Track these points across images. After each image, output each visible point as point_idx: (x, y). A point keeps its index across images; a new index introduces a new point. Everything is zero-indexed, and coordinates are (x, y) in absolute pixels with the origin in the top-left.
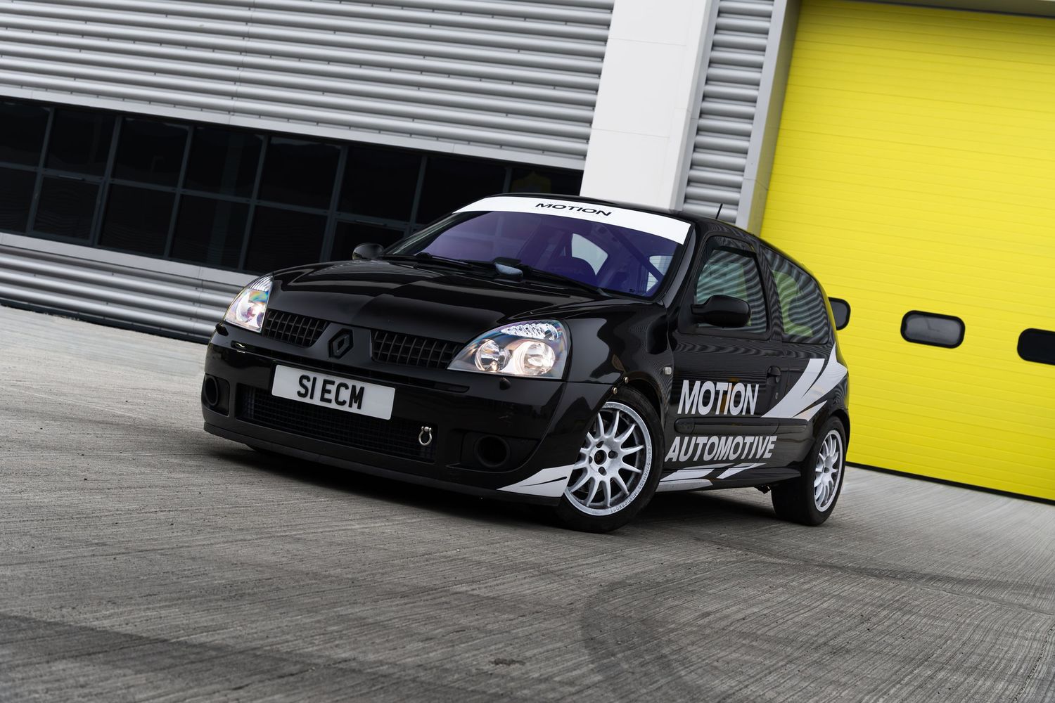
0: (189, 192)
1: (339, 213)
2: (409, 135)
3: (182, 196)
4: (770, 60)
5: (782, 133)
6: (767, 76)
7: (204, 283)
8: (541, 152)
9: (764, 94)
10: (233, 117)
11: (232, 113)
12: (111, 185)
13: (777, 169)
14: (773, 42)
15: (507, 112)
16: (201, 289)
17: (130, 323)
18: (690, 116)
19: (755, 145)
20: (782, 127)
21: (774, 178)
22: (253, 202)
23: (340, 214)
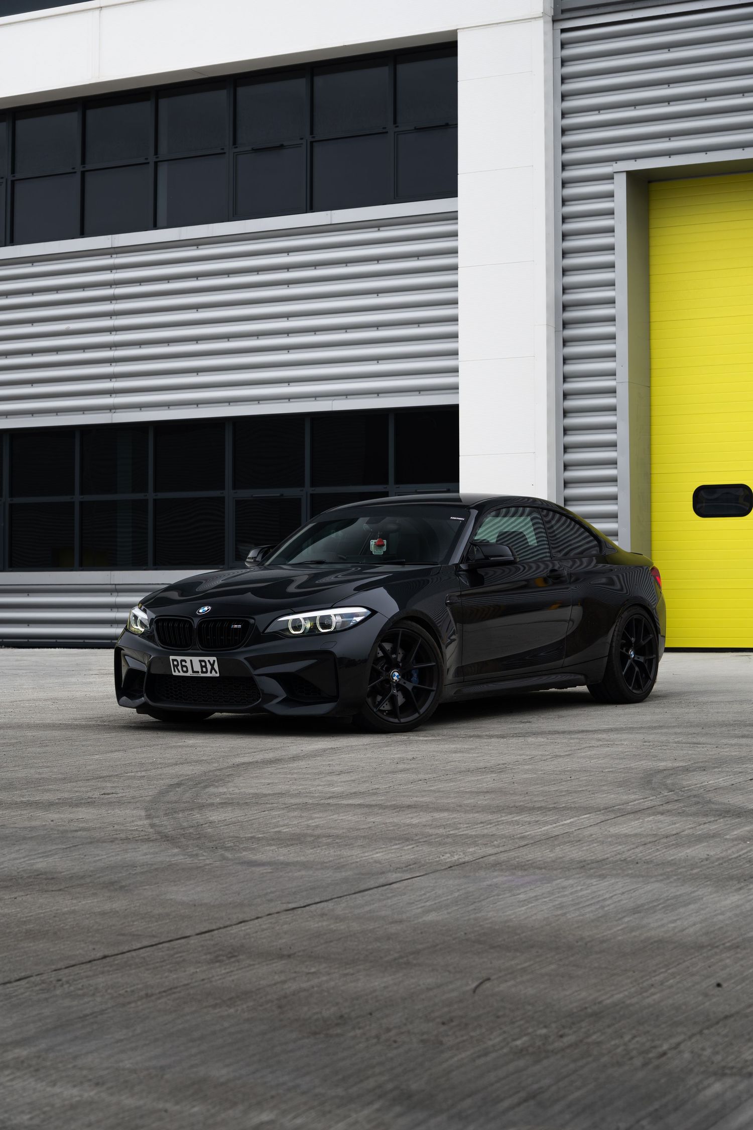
0: (88, 498)
1: (235, 491)
2: (287, 400)
3: (81, 503)
4: (620, 258)
5: (654, 326)
6: (620, 275)
7: (118, 587)
8: (417, 393)
9: (621, 293)
10: (115, 415)
11: (113, 411)
12: (11, 505)
13: (657, 363)
14: (620, 238)
15: (378, 359)
16: (116, 594)
17: (54, 641)
18: (553, 330)
19: (621, 346)
20: (652, 320)
21: (654, 373)
22: (151, 496)
23: (236, 493)
